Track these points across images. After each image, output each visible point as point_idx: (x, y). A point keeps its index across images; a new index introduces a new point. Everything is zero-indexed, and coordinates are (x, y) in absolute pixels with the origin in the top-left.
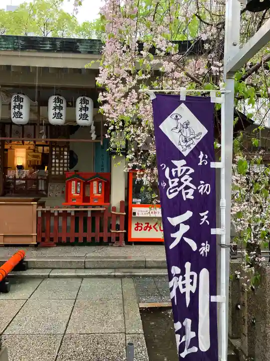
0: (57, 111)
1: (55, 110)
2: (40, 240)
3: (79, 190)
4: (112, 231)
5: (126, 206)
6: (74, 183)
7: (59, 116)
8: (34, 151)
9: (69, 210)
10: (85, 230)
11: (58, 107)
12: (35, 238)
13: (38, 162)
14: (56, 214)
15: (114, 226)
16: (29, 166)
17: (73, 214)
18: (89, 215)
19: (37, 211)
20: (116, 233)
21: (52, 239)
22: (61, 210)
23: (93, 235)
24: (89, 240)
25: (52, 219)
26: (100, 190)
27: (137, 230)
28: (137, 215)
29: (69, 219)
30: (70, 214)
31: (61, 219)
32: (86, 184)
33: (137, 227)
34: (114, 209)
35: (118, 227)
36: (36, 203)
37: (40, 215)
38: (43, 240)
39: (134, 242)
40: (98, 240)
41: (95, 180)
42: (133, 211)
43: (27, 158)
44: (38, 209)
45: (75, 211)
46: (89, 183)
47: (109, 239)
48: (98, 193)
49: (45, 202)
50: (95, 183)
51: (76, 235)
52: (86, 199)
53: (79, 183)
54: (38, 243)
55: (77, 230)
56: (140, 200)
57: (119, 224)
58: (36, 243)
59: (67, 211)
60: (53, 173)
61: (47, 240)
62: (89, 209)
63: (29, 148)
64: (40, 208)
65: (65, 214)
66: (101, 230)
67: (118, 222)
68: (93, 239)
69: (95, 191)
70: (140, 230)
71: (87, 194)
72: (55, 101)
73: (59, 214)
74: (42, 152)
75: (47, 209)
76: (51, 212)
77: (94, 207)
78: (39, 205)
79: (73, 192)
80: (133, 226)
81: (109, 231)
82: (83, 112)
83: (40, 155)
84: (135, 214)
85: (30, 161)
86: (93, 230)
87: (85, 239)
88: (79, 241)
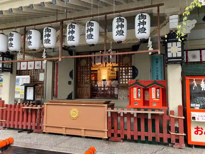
0: (120, 29)
1: (118, 29)
2: (110, 135)
3: (139, 95)
4: (172, 133)
5: (184, 110)
6: (135, 89)
7: (121, 33)
8: (112, 70)
9: (132, 112)
10: (146, 130)
11: (120, 25)
12: (106, 133)
13: (114, 77)
14: (122, 115)
15: (173, 129)
16: (109, 80)
17: (135, 115)
18: (150, 117)
19: (108, 112)
20: (176, 136)
21: (119, 135)
22: (126, 112)
23: (153, 135)
24: (150, 139)
25: (119, 118)
26: (158, 95)
27: (197, 134)
28: (196, 120)
29: (132, 119)
30: (133, 115)
31: (126, 119)
32: (146, 90)
33: (197, 131)
34: (172, 112)
35: (177, 130)
36: (106, 105)
37: (109, 115)
38: (113, 135)
39: (194, 145)
40: (158, 140)
41: (153, 87)
42: (192, 116)
43: (108, 75)
44: (108, 110)
45: (138, 114)
46: (148, 89)
47: (169, 140)
48: (156, 97)
49: (114, 104)
50: (153, 89)
51: (139, 133)
52: (146, 103)
53: (139, 90)
54: (109, 138)
55: (139, 129)
56: (199, 105)
57: (178, 127)
58: (107, 138)
59: (130, 113)
60: (121, 83)
61: (115, 136)
62: (150, 112)
63: (109, 69)
64: (110, 110)
65: (129, 115)
66: (161, 131)
67: (177, 125)
68: (154, 138)
69: (154, 96)
70: (200, 134)
71: (147, 99)
72: (118, 21)
73: (125, 115)
74: (116, 71)
75: (115, 110)
76: (118, 113)
77: (153, 110)
78: (108, 107)
79: (135, 97)
80: (193, 130)
81: (168, 133)
82: (141, 26)
83: (115, 72)
84: (194, 118)
85: (110, 77)
86: (154, 131)
87: (146, 138)
88: (142, 139)
